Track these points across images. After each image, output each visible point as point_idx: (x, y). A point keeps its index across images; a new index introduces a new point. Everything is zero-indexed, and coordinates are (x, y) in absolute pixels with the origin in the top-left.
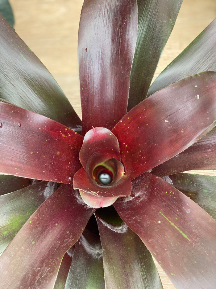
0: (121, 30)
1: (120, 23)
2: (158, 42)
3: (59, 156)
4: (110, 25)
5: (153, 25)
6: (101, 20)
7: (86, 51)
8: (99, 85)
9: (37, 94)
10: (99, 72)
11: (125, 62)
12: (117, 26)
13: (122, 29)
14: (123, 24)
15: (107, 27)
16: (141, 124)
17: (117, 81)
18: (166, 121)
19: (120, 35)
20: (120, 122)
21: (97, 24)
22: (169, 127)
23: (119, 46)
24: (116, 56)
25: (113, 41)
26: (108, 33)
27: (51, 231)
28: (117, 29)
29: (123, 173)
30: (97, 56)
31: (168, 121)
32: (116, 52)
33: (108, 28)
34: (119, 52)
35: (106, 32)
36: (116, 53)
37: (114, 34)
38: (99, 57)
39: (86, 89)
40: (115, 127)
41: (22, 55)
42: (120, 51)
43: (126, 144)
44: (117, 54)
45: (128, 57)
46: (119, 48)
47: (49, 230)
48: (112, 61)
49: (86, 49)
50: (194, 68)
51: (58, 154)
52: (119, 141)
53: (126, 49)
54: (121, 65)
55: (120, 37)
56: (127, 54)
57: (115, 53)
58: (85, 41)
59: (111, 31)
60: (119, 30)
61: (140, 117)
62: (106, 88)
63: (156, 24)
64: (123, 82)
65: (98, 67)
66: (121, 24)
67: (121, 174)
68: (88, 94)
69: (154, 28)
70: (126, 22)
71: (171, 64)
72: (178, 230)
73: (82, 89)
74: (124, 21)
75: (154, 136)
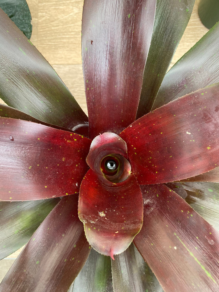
0: (133, 17)
1: (133, 7)
2: (173, 33)
3: (65, 162)
4: (120, 11)
5: (167, 14)
6: (109, 4)
7: (92, 44)
8: (106, 83)
9: (41, 92)
10: (107, 69)
11: (138, 58)
12: (129, 12)
13: (136, 16)
14: (136, 10)
15: (116, 14)
16: (154, 131)
17: (127, 80)
18: (187, 133)
19: (133, 24)
20: (130, 127)
21: (104, 10)
22: (191, 141)
23: (131, 37)
24: (127, 50)
25: (124, 32)
26: (118, 21)
27: (57, 244)
28: (129, 16)
29: (130, 172)
30: (105, 50)
31: (190, 133)
32: (127, 45)
33: (118, 14)
34: (130, 46)
35: (115, 21)
36: (127, 47)
37: (125, 23)
38: (107, 51)
39: (92, 88)
40: (124, 131)
41: (20, 49)
42: (132, 44)
43: (134, 147)
44: (128, 49)
45: (142, 51)
46: (130, 41)
47: (55, 244)
48: (122, 56)
49: (92, 42)
50: (207, 64)
51: (63, 160)
52: (127, 144)
53: (139, 41)
54: (132, 61)
55: (132, 27)
56: (140, 48)
57: (125, 46)
58: (90, 31)
59: (121, 18)
60: (131, 17)
61: (154, 125)
62: (115, 87)
63: (170, 12)
64: (134, 81)
65: (106, 63)
66: (134, 9)
67: (128, 173)
68: (95, 94)
69: (168, 17)
70: (141, 5)
71: (182, 59)
72: (199, 265)
73: (88, 89)
74: (139, 5)
75: (170, 147)
